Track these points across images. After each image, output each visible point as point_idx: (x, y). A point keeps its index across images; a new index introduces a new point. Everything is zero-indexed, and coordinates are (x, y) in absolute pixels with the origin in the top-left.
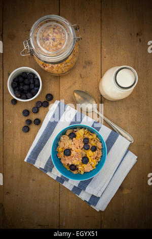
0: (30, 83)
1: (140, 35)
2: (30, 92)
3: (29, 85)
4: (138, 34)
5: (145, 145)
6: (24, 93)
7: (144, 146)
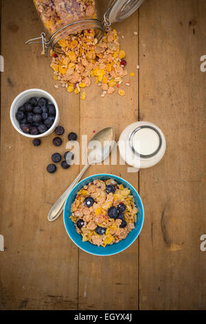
0: (42, 112)
1: (194, 25)
2: (43, 124)
3: (41, 114)
4: (190, 23)
5: (202, 180)
6: (34, 126)
7: (200, 181)
